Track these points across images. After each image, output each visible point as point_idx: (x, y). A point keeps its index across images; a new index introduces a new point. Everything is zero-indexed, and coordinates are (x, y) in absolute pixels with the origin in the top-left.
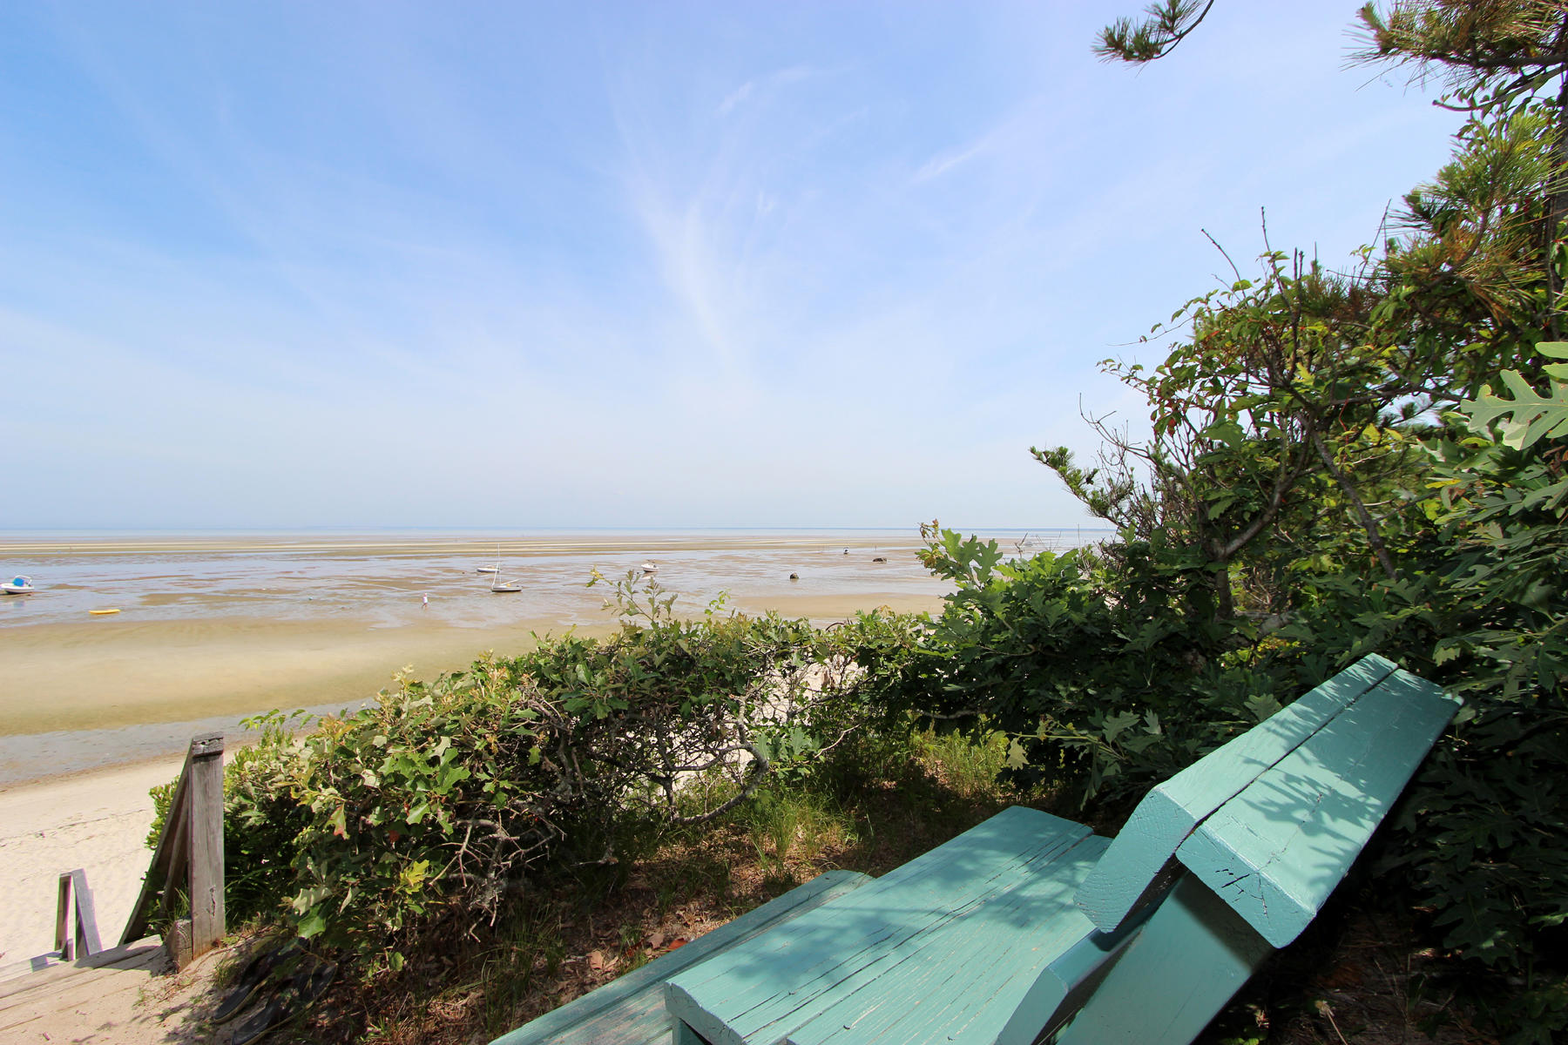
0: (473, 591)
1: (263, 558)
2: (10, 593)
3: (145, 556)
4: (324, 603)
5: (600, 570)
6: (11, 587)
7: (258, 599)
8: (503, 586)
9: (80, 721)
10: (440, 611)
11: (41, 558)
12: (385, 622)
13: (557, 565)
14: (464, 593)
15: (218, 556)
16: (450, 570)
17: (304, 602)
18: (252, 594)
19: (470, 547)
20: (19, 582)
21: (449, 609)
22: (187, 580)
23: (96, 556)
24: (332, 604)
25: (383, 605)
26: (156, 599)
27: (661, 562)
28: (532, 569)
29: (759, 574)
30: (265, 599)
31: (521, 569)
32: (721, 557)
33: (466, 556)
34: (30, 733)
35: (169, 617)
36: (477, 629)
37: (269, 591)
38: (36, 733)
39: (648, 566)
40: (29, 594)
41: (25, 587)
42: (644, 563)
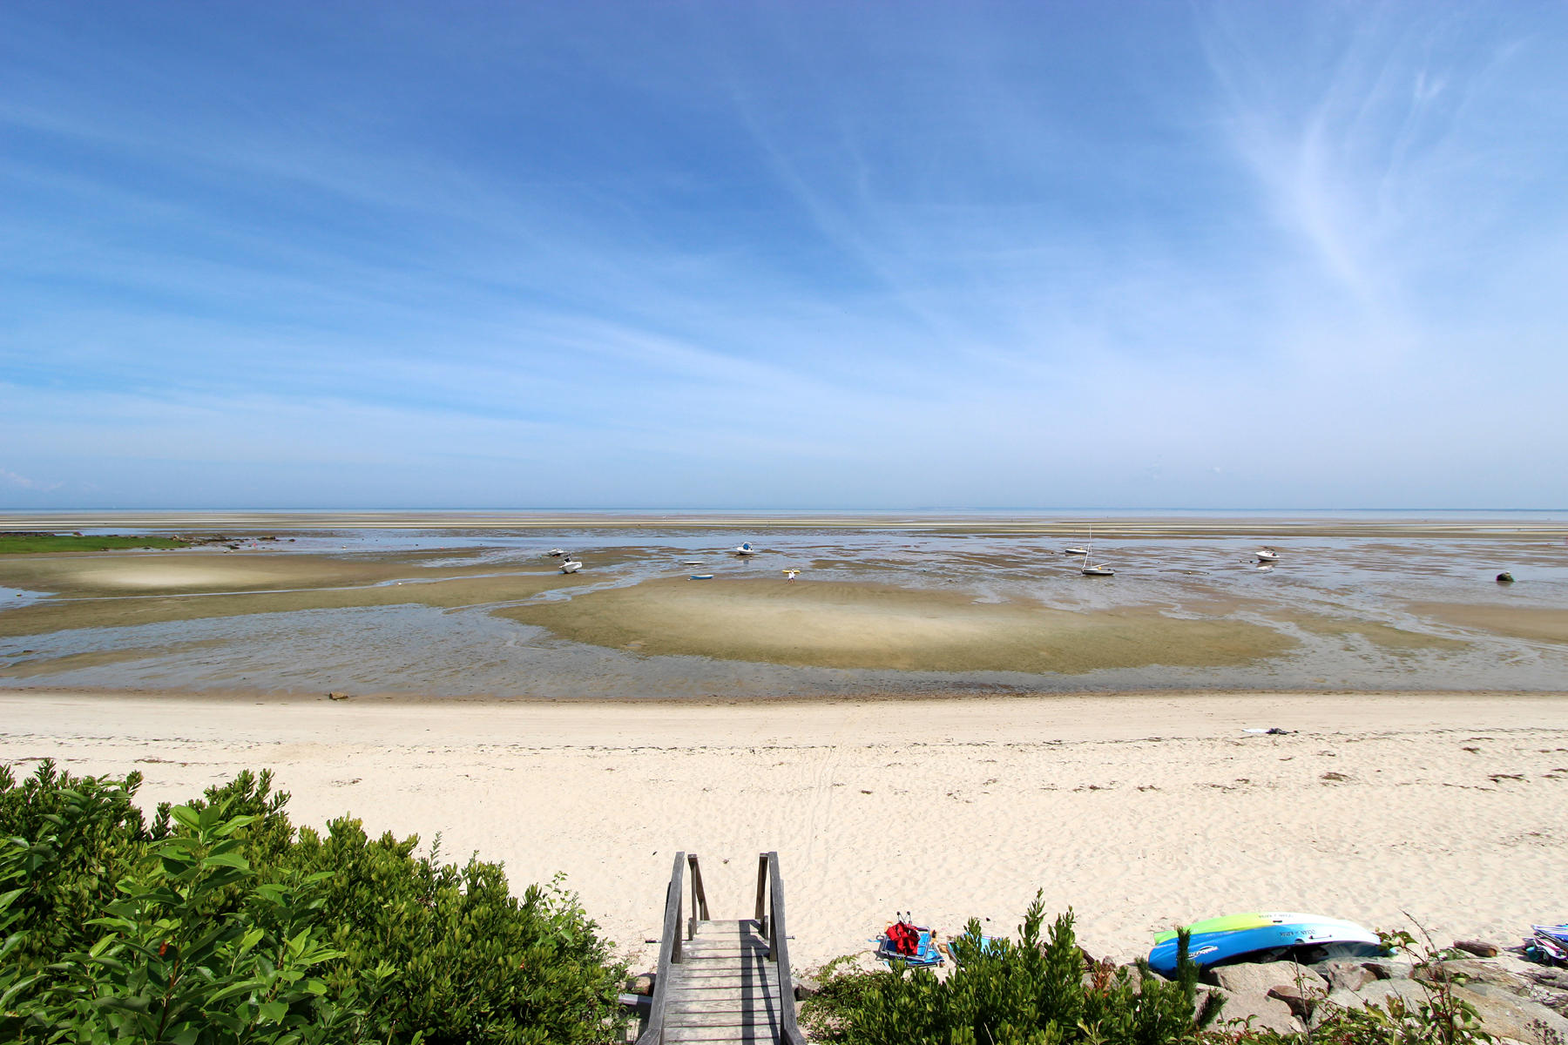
0: (1063, 572)
1: (890, 533)
2: (742, 554)
3: (812, 530)
4: (935, 575)
5: (1200, 556)
6: (741, 549)
7: (885, 568)
8: (1094, 569)
9: (777, 656)
10: (1035, 591)
11: (758, 530)
12: (986, 597)
13: (1150, 549)
14: (1055, 573)
15: (859, 531)
16: (1039, 550)
17: (920, 573)
18: (882, 564)
19: (1056, 527)
20: (746, 547)
21: (1041, 588)
22: (838, 549)
23: (787, 530)
24: (941, 576)
25: (982, 580)
26: (822, 564)
27: (1281, 550)
28: (1121, 551)
29: (1439, 572)
30: (891, 568)
31: (1110, 551)
32: (1369, 546)
33: (1053, 536)
34: (749, 660)
35: (829, 579)
36: (1072, 612)
37: (894, 562)
38: (752, 661)
39: (1263, 554)
40: (750, 555)
41: (749, 551)
42: (1259, 550)
